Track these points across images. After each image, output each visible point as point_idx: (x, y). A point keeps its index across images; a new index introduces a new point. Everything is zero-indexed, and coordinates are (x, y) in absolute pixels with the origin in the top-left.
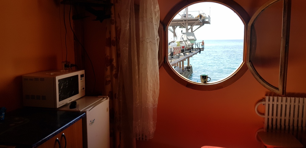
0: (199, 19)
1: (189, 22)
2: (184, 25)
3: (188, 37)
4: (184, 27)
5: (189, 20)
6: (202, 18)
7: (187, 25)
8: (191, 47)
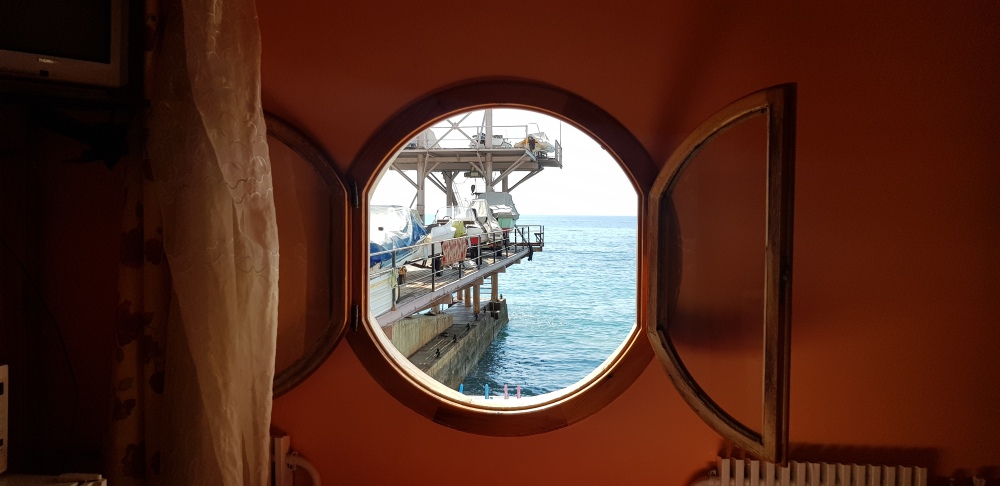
0: (527, 152)
1: (495, 159)
2: (479, 167)
3: (492, 208)
4: (480, 176)
5: (494, 154)
6: (537, 149)
7: (489, 169)
8: (500, 238)
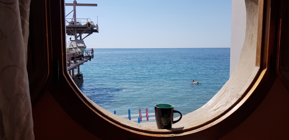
0: (88, 27)
1: (78, 29)
2: (72, 32)
3: (78, 44)
4: (73, 35)
6: (91, 27)
7: (76, 32)
8: (81, 54)
